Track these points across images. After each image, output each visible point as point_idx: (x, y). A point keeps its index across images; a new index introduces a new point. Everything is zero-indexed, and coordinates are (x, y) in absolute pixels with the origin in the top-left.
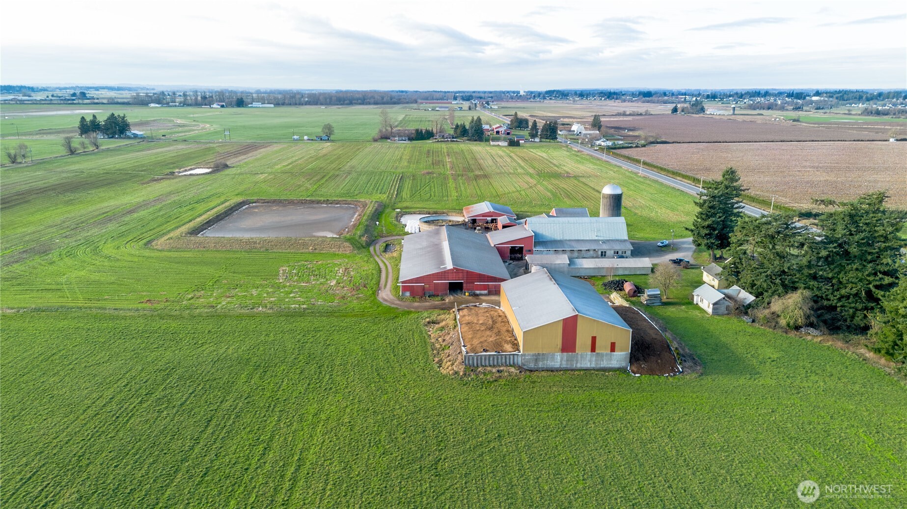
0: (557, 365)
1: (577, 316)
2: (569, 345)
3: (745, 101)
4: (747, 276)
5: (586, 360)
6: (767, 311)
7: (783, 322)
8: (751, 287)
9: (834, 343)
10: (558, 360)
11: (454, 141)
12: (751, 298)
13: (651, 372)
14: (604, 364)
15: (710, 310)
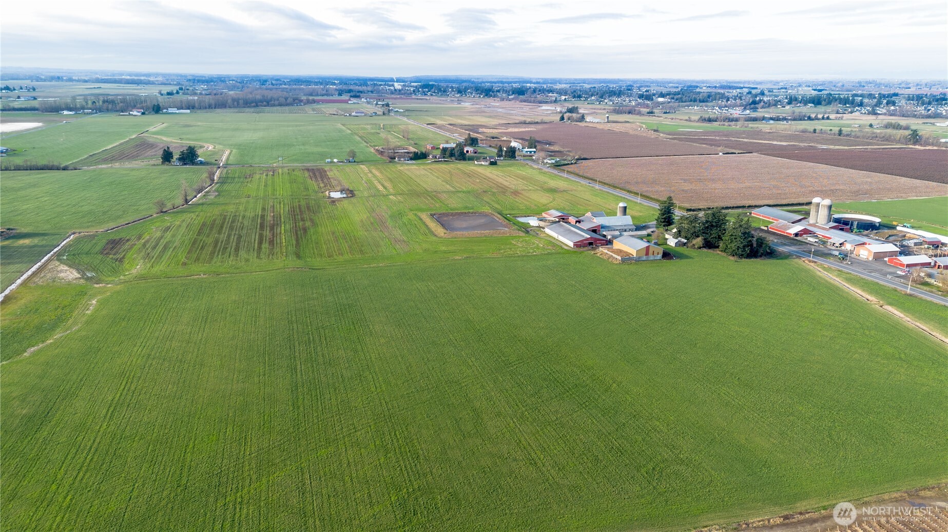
0: (644, 259)
1: (649, 246)
2: (647, 254)
3: (606, 101)
4: (683, 234)
5: (651, 258)
6: (691, 244)
7: (696, 247)
8: (686, 238)
9: (710, 251)
10: (644, 258)
11: (446, 161)
12: (686, 241)
13: (668, 259)
14: (656, 258)
15: (674, 246)
